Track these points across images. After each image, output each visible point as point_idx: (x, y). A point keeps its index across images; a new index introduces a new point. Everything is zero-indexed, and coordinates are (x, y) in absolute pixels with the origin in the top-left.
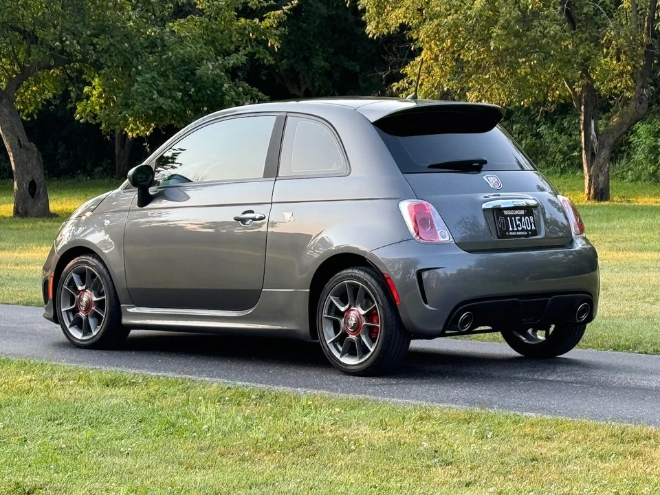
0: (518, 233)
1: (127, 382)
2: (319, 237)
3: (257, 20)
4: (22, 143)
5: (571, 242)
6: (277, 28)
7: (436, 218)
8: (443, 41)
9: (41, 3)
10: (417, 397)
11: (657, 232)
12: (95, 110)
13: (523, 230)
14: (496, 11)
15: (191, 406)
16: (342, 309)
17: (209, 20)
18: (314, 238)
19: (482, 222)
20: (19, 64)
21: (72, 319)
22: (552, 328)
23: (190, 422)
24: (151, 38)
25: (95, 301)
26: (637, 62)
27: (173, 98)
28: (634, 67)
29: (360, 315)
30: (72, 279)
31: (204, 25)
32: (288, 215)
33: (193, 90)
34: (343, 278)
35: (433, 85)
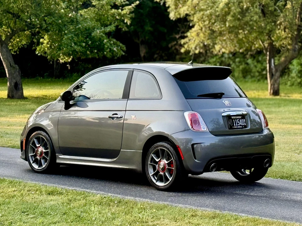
0: (239, 127)
1: (58, 193)
2: (148, 127)
3: (120, 10)
4: (12, 65)
5: (262, 131)
6: (129, 14)
7: (201, 120)
8: (204, 21)
9: (22, 1)
10: (190, 204)
11: (301, 114)
12: (45, 50)
13: (240, 125)
14: (229, 8)
15: (88, 207)
16: (157, 160)
17: (98, 10)
18: (146, 127)
19: (221, 121)
20: (11, 29)
21: (34, 159)
22: (253, 169)
23: (87, 215)
24: (71, 18)
25: (44, 152)
26: (293, 33)
27: (81, 46)
28: (292, 35)
29: (165, 163)
30: (34, 141)
31: (96, 12)
32: (133, 117)
33: (90, 42)
34: (158, 146)
35: (200, 41)
